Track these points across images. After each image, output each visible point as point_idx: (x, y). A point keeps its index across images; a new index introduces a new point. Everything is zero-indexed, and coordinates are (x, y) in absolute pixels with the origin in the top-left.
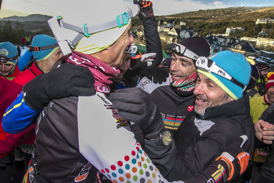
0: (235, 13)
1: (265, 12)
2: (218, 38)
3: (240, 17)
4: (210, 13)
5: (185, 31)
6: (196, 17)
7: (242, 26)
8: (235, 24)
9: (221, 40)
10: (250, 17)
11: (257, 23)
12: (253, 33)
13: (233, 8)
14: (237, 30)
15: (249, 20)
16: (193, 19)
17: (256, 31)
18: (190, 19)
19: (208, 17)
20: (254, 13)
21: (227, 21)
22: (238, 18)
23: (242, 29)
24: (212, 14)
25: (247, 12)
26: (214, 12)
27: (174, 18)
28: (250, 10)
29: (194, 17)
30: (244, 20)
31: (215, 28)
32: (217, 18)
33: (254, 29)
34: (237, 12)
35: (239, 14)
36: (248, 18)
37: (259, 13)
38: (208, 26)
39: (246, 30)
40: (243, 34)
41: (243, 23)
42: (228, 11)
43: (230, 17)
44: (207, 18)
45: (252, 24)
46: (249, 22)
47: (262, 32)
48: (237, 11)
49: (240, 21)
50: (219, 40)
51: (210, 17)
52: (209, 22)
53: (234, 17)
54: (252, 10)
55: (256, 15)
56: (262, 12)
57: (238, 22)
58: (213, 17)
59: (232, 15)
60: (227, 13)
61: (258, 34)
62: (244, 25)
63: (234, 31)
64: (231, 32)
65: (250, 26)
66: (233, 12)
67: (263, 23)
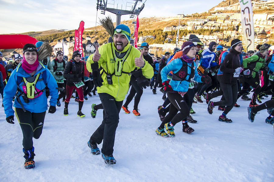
0: (148, 22)
1: (170, 21)
3: (151, 26)
5: (90, 45)
7: (152, 34)
8: (147, 32)
10: (159, 25)
11: (164, 31)
12: (161, 40)
13: (145, 18)
14: (148, 39)
15: (159, 29)
17: (163, 38)
20: (162, 23)
21: (141, 31)
22: (150, 27)
23: (152, 37)
25: (157, 22)
28: (160, 19)
30: (154, 29)
32: (133, 28)
33: (162, 36)
35: (151, 23)
36: (158, 27)
37: (166, 22)
39: (155, 37)
40: (153, 41)
41: (153, 31)
42: (142, 21)
43: (143, 26)
45: (160, 32)
46: (158, 30)
47: (168, 38)
48: (150, 20)
49: (150, 30)
53: (146, 27)
54: (162, 19)
55: (163, 24)
56: (168, 22)
57: (149, 31)
59: (145, 25)
61: (164, 41)
62: (153, 33)
63: (146, 39)
64: (143, 40)
65: (159, 34)
66: (146, 21)
67: (169, 30)
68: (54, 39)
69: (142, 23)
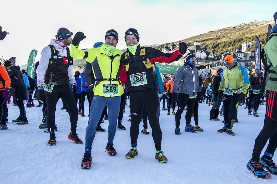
0: (247, 28)
2: (237, 54)
3: (253, 31)
4: (221, 32)
5: (200, 51)
6: (208, 38)
8: (250, 39)
9: (240, 55)
10: (264, 29)
13: (244, 24)
14: (253, 45)
16: (204, 41)
18: (202, 41)
19: (219, 36)
21: (241, 38)
24: (223, 33)
25: (259, 27)
26: (225, 31)
28: (263, 23)
29: (205, 38)
31: (229, 46)
32: (229, 36)
35: (252, 28)
36: (263, 31)
38: (221, 45)
41: (258, 36)
42: (240, 27)
43: (243, 33)
44: (219, 38)
46: (264, 35)
48: (249, 26)
49: (253, 35)
50: (238, 56)
52: (222, 41)
53: (247, 33)
54: (265, 23)
57: (253, 37)
59: (245, 31)
63: (251, 45)
64: (247, 47)
66: (245, 27)
69: (240, 29)
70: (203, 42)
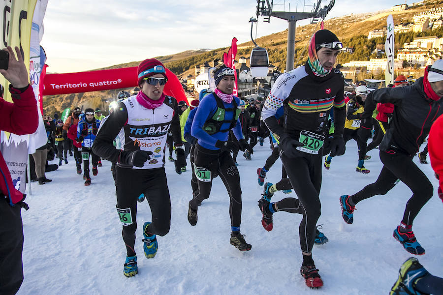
0: (340, 26)
1: (380, 19)
3: (346, 31)
4: (303, 31)
5: (246, 71)
6: (283, 40)
7: (348, 45)
10: (360, 29)
11: (369, 38)
12: (364, 53)
13: (336, 19)
15: (359, 35)
16: (277, 44)
17: (367, 50)
18: (274, 45)
19: (300, 38)
20: (365, 24)
22: (343, 34)
23: (348, 50)
24: (306, 33)
25: (356, 24)
26: (308, 29)
27: (249, 47)
28: (362, 18)
29: (279, 41)
30: (350, 36)
33: (365, 47)
34: (343, 24)
35: (346, 27)
36: (357, 32)
37: (372, 22)
38: (300, 51)
39: (353, 52)
40: (350, 57)
41: (349, 40)
42: (330, 24)
44: (300, 39)
45: (362, 40)
46: (358, 38)
47: (376, 50)
48: (343, 22)
49: (345, 37)
51: (303, 37)
52: (302, 45)
53: (338, 33)
54: (365, 18)
55: (368, 26)
56: (377, 20)
57: (343, 40)
58: (308, 36)
59: (336, 30)
60: (329, 27)
61: (370, 54)
62: (350, 43)
65: (360, 43)
66: (337, 24)
67: (377, 36)
68: (190, 65)
69: (330, 27)
70: (275, 47)
